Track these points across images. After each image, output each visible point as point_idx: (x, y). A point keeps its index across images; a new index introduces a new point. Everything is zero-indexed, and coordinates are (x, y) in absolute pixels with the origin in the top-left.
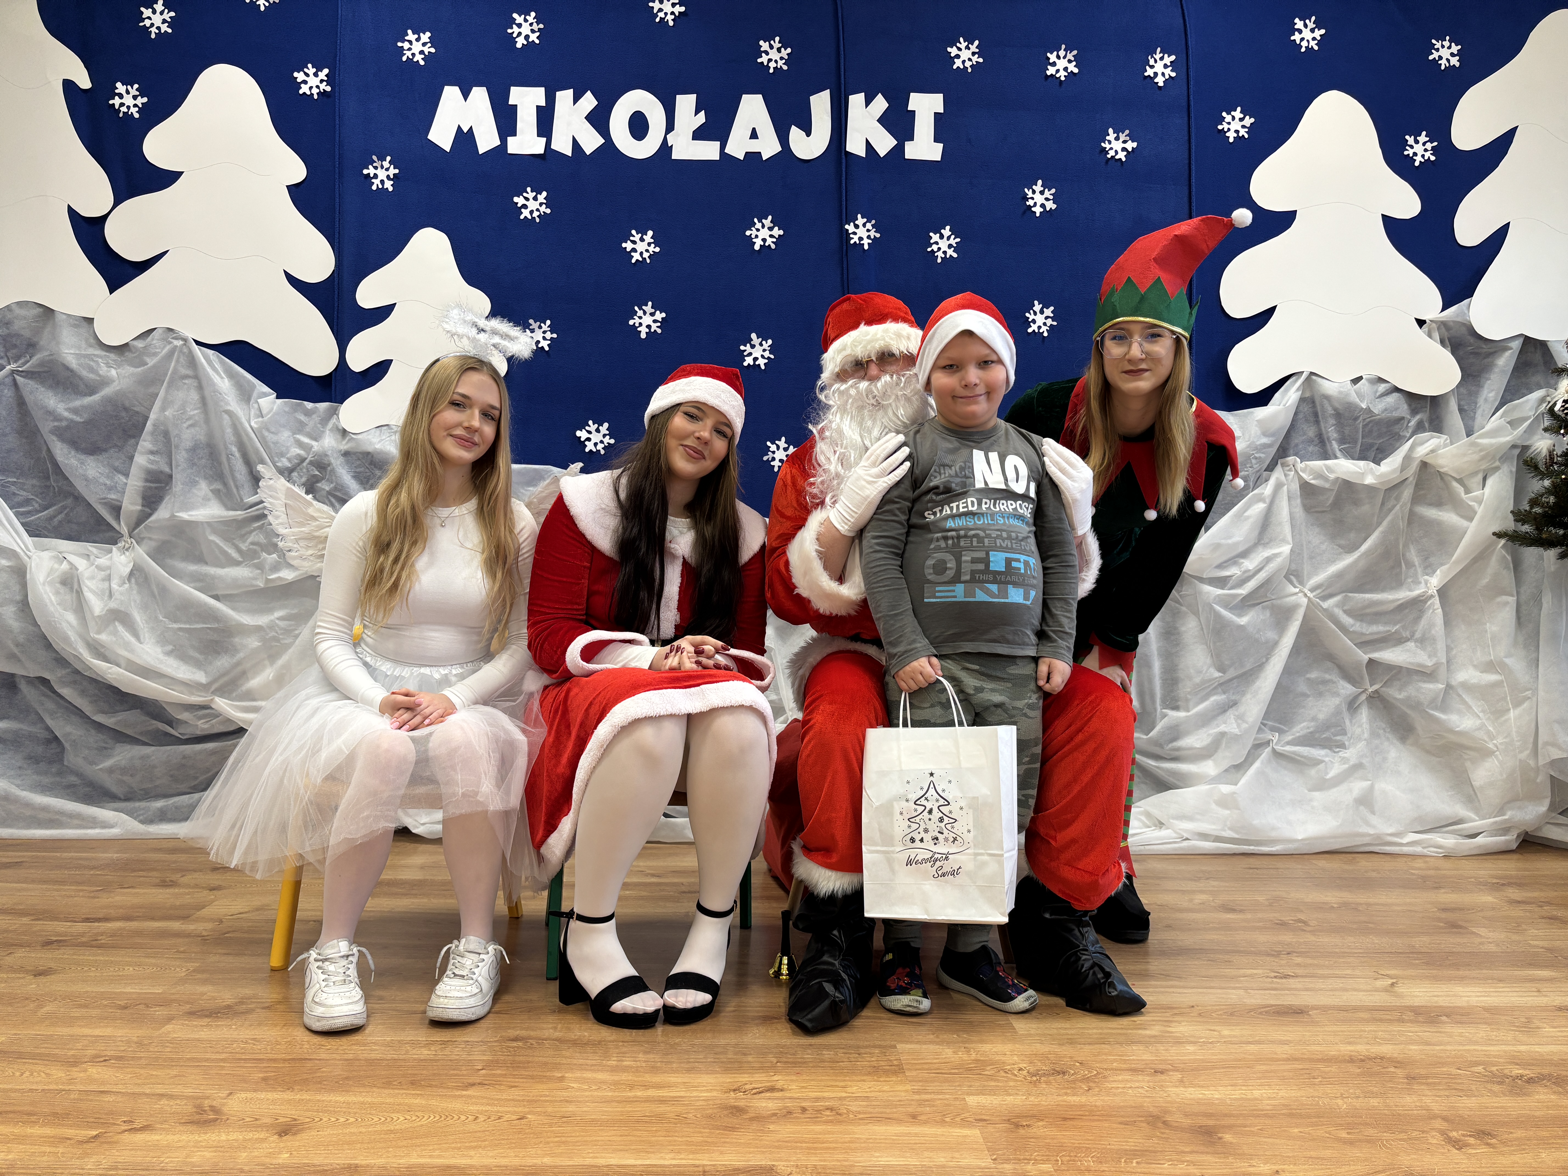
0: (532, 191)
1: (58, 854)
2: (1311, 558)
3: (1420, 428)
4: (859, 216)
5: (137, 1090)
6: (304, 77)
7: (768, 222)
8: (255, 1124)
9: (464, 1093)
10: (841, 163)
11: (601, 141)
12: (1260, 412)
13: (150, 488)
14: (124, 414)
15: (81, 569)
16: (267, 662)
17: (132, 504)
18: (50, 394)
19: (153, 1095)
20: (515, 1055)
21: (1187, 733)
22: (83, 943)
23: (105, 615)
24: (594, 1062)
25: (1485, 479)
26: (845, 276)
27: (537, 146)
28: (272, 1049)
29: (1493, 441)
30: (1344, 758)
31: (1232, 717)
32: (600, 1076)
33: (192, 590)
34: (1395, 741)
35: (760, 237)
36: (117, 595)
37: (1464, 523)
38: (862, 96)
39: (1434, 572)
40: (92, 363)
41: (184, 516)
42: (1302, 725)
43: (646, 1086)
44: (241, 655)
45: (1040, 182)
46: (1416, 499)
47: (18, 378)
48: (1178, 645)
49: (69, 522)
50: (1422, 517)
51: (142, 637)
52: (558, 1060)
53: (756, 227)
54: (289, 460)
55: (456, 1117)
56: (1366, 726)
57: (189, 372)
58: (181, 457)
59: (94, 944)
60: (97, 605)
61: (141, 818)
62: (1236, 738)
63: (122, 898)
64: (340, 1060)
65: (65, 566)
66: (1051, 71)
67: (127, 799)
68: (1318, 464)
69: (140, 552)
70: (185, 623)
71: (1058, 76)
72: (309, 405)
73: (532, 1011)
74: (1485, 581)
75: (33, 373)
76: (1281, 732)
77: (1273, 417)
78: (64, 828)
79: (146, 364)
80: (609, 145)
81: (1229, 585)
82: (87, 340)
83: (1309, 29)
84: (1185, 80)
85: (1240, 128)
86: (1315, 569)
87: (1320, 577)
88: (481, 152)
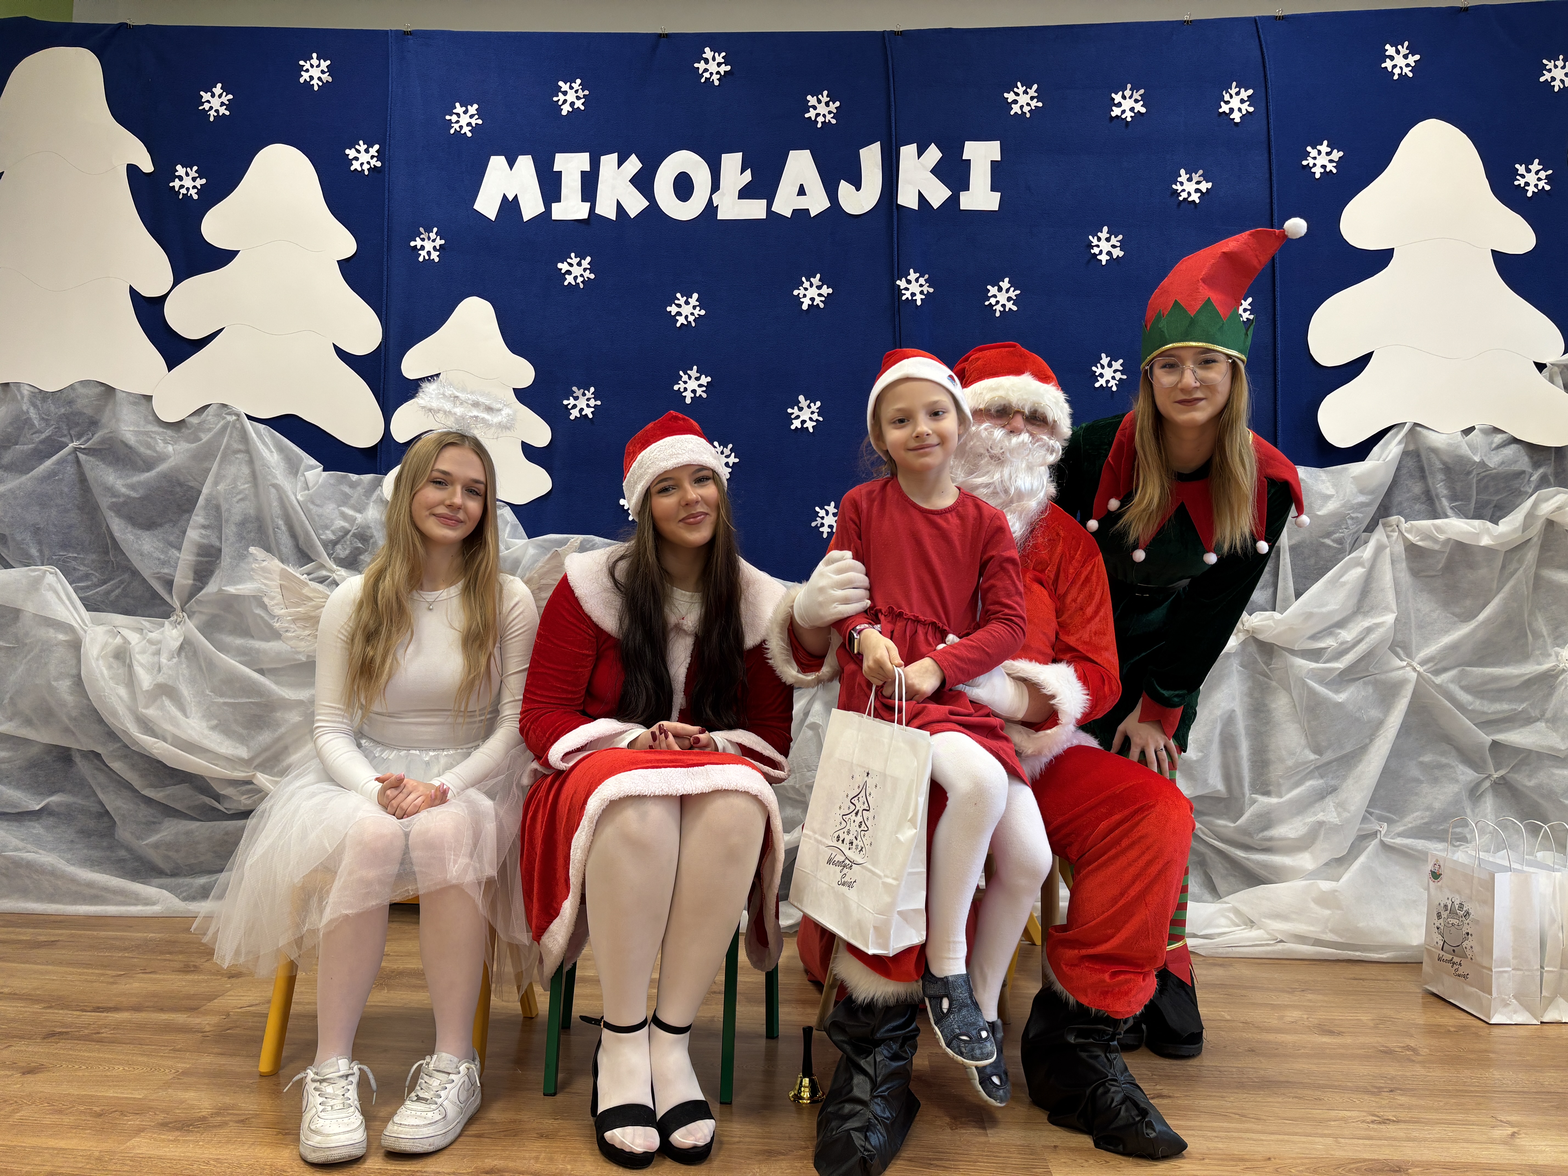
0: (576, 257)
1: (95, 933)
2: (1420, 628)
3: (1544, 482)
4: (912, 271)
6: (355, 154)
7: (816, 281)
10: (892, 217)
11: (646, 203)
12: (1356, 468)
13: (201, 562)
15: (133, 643)
17: (184, 578)
18: (110, 470)
21: (1281, 821)
22: (84, 1036)
23: (153, 689)
26: (897, 334)
27: (581, 211)
31: (1331, 804)
33: (238, 664)
35: (808, 297)
36: (164, 670)
38: (913, 147)
40: (149, 440)
41: (231, 589)
42: (1416, 814)
44: (283, 730)
45: (1105, 229)
46: (1541, 562)
47: (80, 455)
48: (1268, 723)
49: (126, 596)
50: (1550, 582)
51: (188, 711)
53: (804, 285)
54: (333, 532)
56: (1491, 817)
57: (241, 447)
58: (230, 531)
59: (94, 1037)
60: (146, 680)
61: (184, 894)
62: (1335, 829)
63: (139, 985)
65: (118, 640)
66: (1116, 112)
67: (174, 875)
68: (1426, 524)
69: (191, 626)
70: (230, 697)
71: (1123, 116)
72: (354, 477)
75: (95, 450)
76: (1390, 821)
77: (1371, 473)
78: (108, 904)
79: (201, 440)
80: (653, 207)
81: (1325, 658)
82: (146, 418)
83: (1401, 55)
84: (1265, 115)
85: (1326, 163)
86: (1426, 640)
87: (1432, 649)
88: (525, 219)
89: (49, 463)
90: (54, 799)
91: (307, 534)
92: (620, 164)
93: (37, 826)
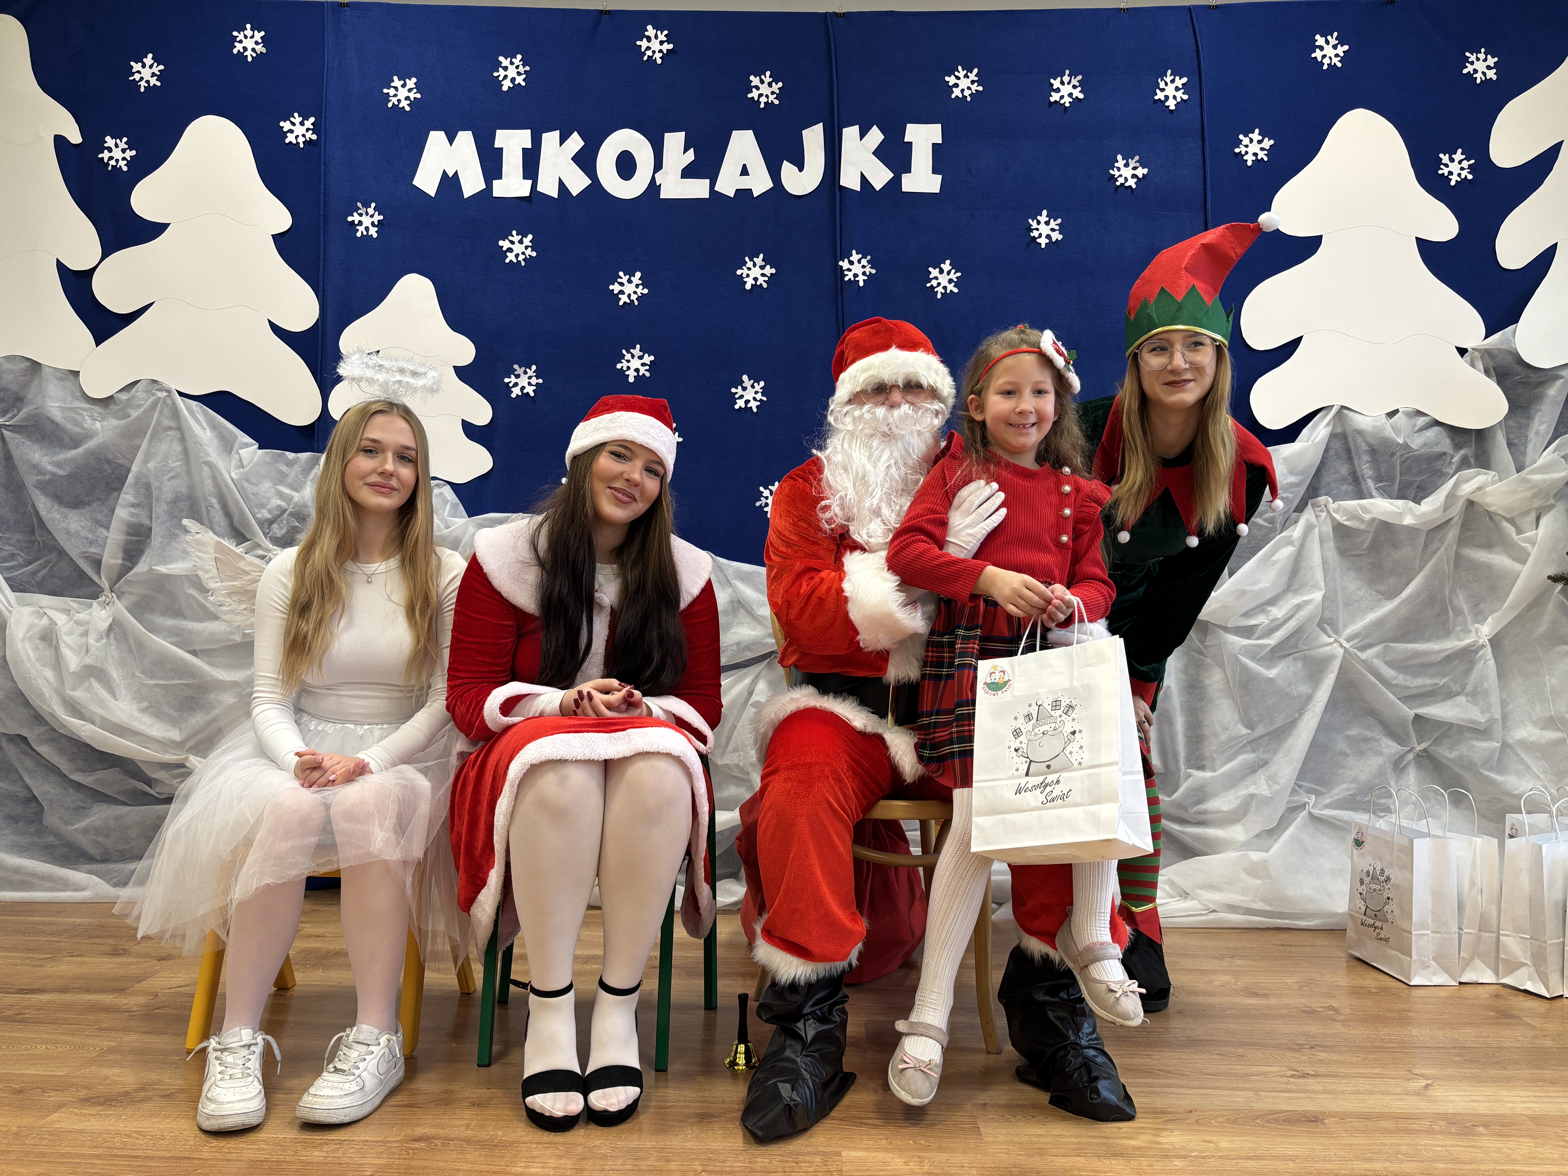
0: (517, 235)
1: (22, 918)
2: (1347, 605)
3: (1464, 464)
4: (854, 252)
6: (290, 127)
7: (759, 260)
10: (835, 199)
11: (588, 182)
12: (1287, 450)
13: (131, 541)
14: (107, 467)
15: (60, 624)
17: (112, 557)
18: (36, 447)
21: (1214, 795)
22: (5, 1017)
23: (80, 671)
25: (1538, 519)
26: (840, 314)
27: (523, 189)
29: (1546, 477)
31: (1263, 777)
33: (169, 645)
35: (752, 277)
36: (93, 651)
37: (1517, 566)
38: (855, 129)
39: (1486, 619)
40: (77, 416)
41: (162, 569)
42: (1342, 787)
44: (216, 712)
45: (1045, 212)
46: (1463, 541)
47: (5, 432)
48: (1202, 699)
49: (53, 576)
50: (1470, 560)
51: (118, 693)
53: (748, 265)
54: (270, 511)
56: (1414, 788)
57: (173, 424)
58: (161, 509)
60: (73, 662)
61: (115, 880)
62: (1266, 801)
63: (66, 968)
65: (45, 621)
66: (1055, 97)
67: (104, 861)
68: (1352, 504)
70: (161, 679)
71: (1062, 102)
72: (291, 455)
73: (449, 1104)
74: (1542, 629)
75: (19, 426)
76: (1318, 794)
77: (1301, 454)
78: (36, 891)
79: (130, 416)
80: (596, 185)
81: (1256, 635)
82: (73, 393)
83: (1331, 45)
84: (1198, 103)
85: (1258, 151)
86: (1353, 618)
87: (1357, 626)
88: (466, 196)
91: (242, 512)
92: (562, 141)
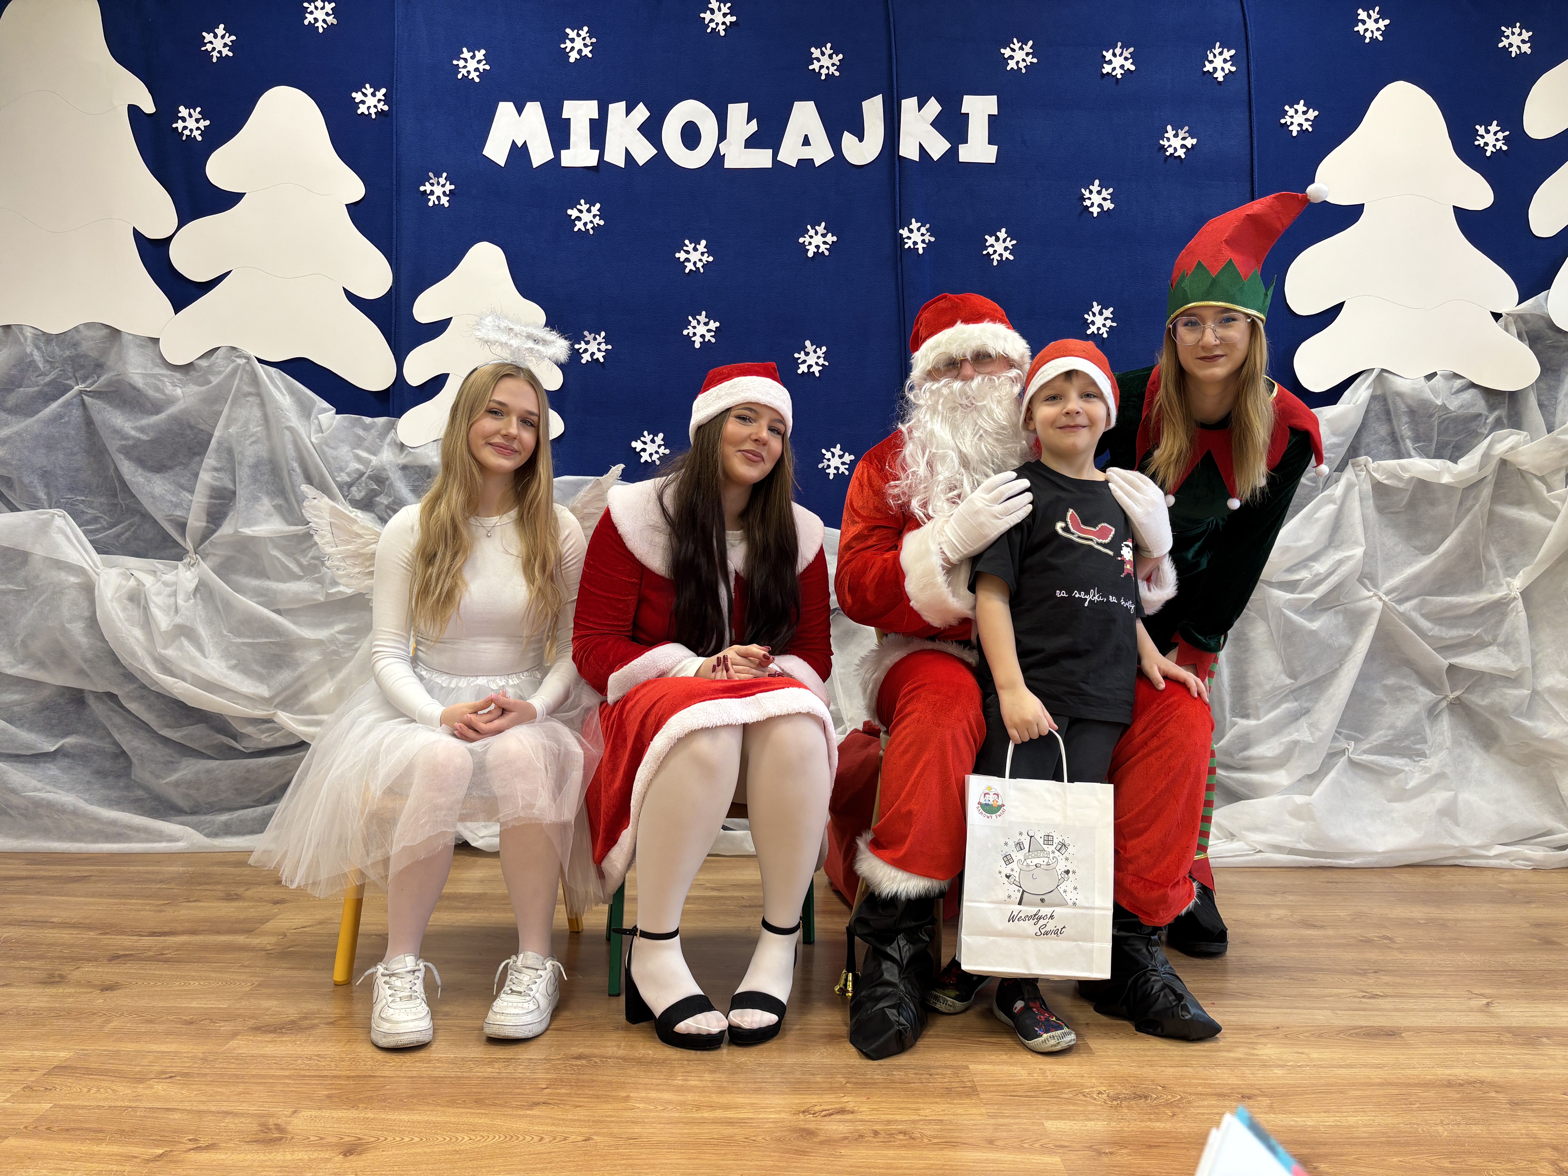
0: (585, 204)
1: (126, 868)
2: (1385, 560)
3: (1498, 424)
4: (913, 220)
5: (203, 1107)
6: (362, 98)
7: (821, 229)
8: (320, 1143)
9: (529, 1112)
10: (894, 168)
11: (654, 152)
12: (1329, 411)
13: (214, 505)
15: (148, 585)
16: (327, 676)
17: (197, 520)
18: (118, 413)
19: (219, 1113)
20: (579, 1074)
21: (1258, 742)
22: (151, 956)
23: (171, 630)
24: (659, 1082)
26: (900, 281)
27: (590, 158)
28: (336, 1066)
30: (1425, 767)
31: (1305, 725)
32: (667, 1096)
33: (256, 605)
34: (1478, 750)
35: (814, 244)
36: (182, 611)
37: (1549, 523)
38: (914, 101)
39: (1516, 573)
40: (158, 383)
41: (247, 531)
42: (1379, 733)
43: (712, 1107)
45: (1097, 182)
46: (1496, 498)
47: (85, 397)
48: (1248, 651)
49: (136, 539)
50: (1503, 517)
51: (206, 651)
52: (623, 1079)
53: (810, 233)
54: (348, 474)
55: (521, 1138)
56: (1448, 734)
57: (251, 390)
58: (244, 473)
59: (160, 958)
60: (163, 621)
61: (206, 831)
62: (1309, 747)
63: (187, 912)
64: (405, 1077)
65: (132, 582)
66: (1108, 69)
67: (193, 813)
68: (1392, 463)
69: (205, 568)
70: (248, 637)
71: (1114, 73)
72: (368, 420)
73: (595, 1027)
75: (100, 393)
76: (1357, 740)
77: (1343, 415)
78: (131, 842)
79: (211, 382)
80: (661, 155)
81: (1299, 590)
82: (153, 361)
83: (1372, 19)
84: (1246, 75)
85: (1303, 122)
86: (1390, 572)
87: (1396, 580)
88: (535, 165)
89: (54, 406)
90: (70, 740)
91: (322, 476)
92: (628, 113)
93: (53, 767)
